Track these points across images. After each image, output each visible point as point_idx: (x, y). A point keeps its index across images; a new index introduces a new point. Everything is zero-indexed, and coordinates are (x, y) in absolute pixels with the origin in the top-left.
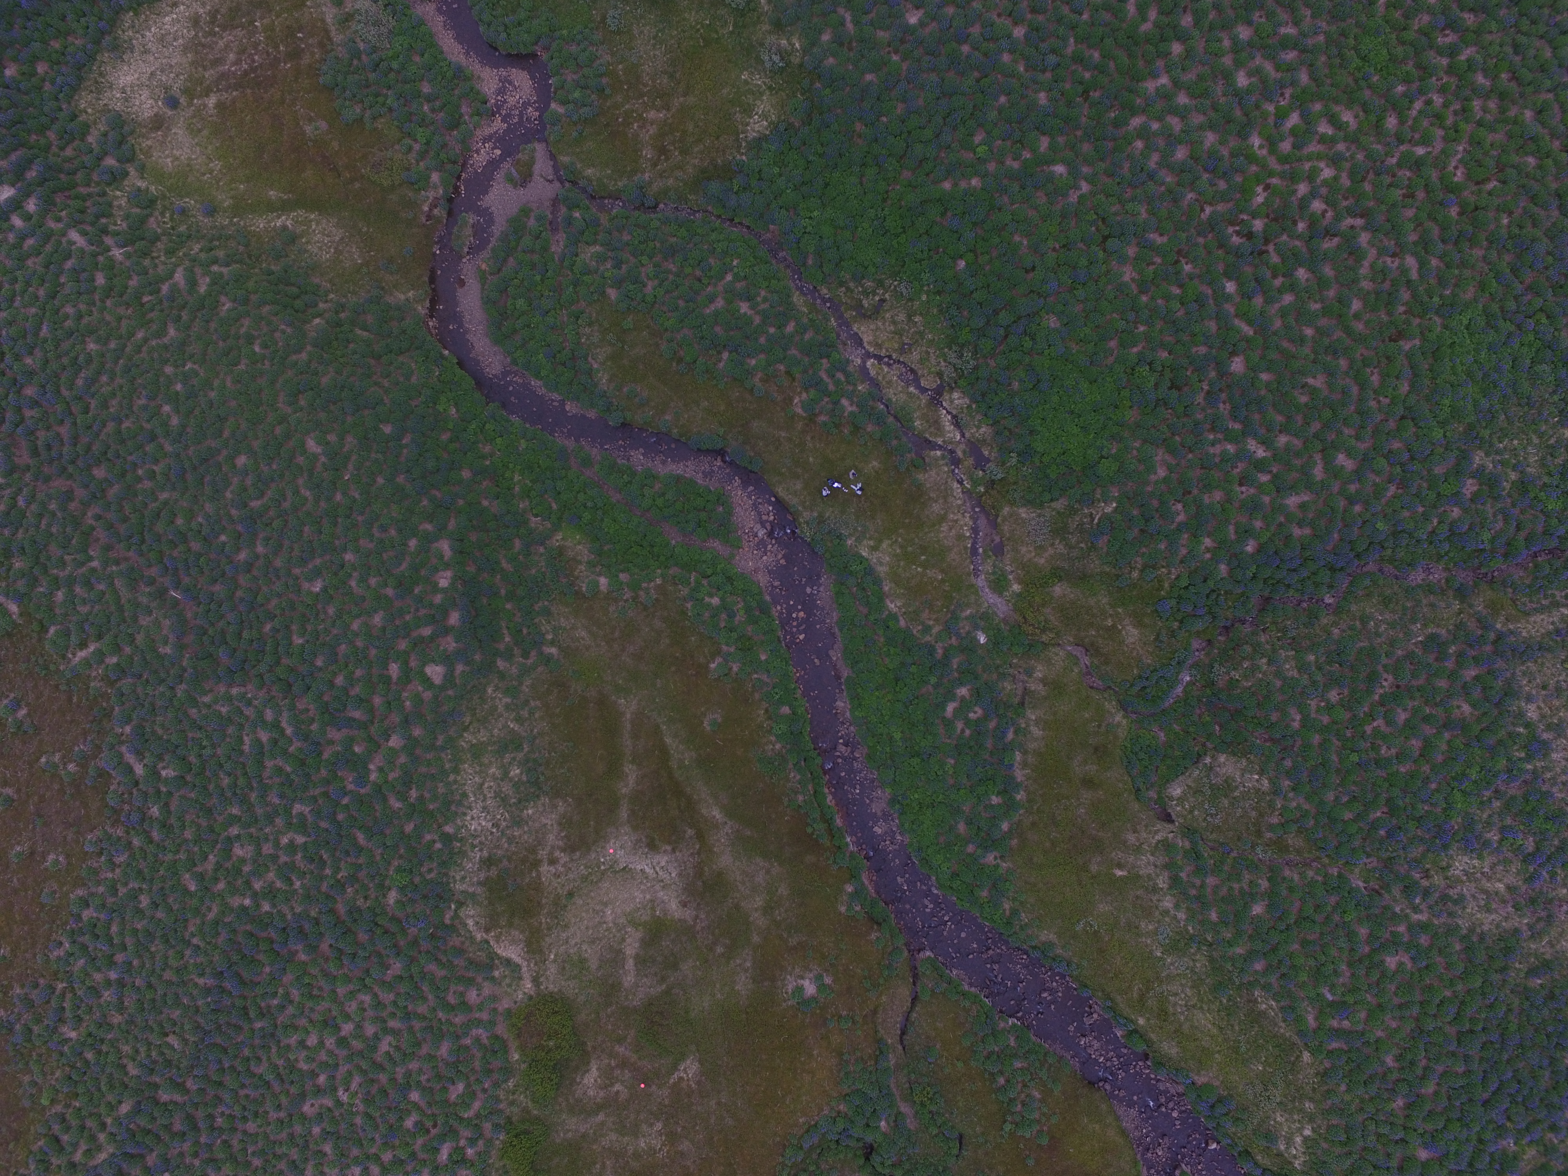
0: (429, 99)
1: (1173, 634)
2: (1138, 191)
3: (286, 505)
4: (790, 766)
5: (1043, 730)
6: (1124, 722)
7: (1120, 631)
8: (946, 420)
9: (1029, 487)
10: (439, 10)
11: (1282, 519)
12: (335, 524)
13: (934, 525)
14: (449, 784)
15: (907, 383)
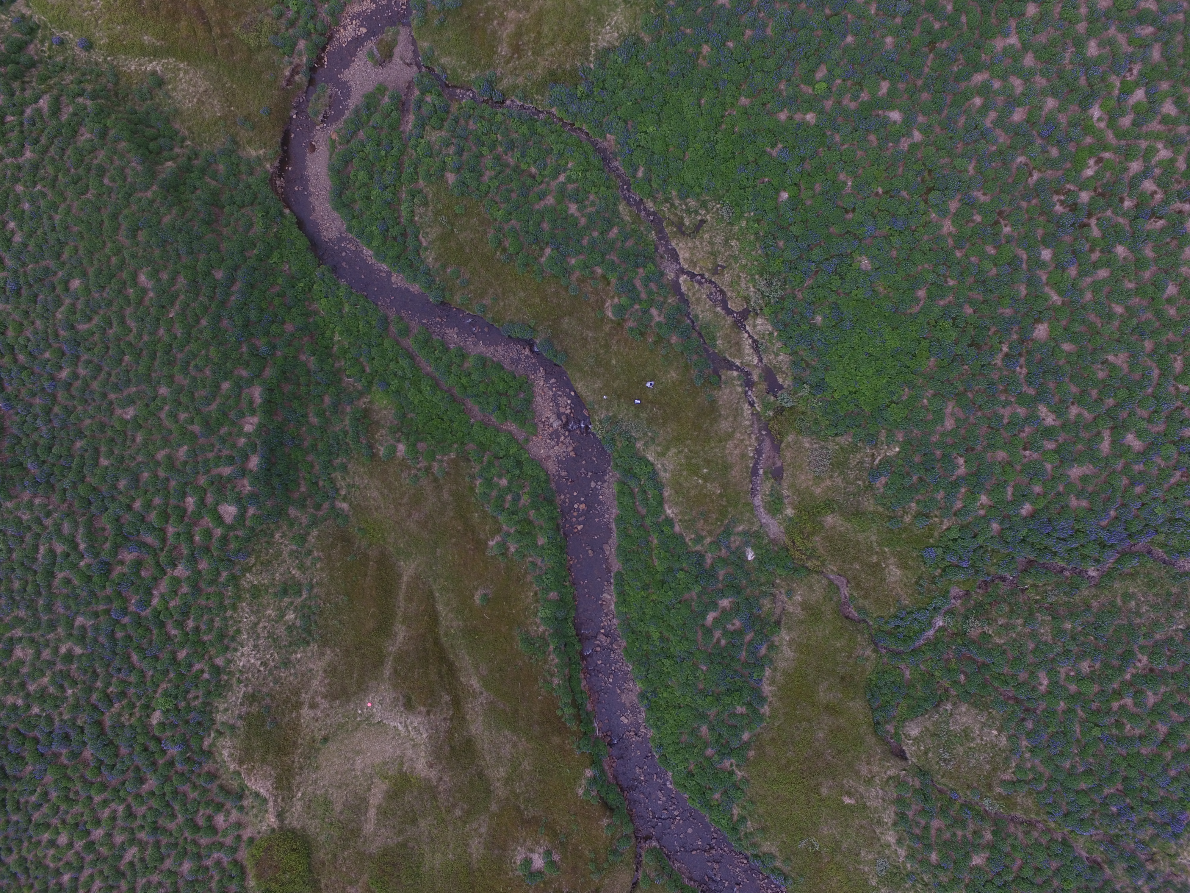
3: (111, 332)
5: (795, 652)
6: (874, 656)
8: (747, 343)
11: (1060, 488)
12: (154, 358)
13: (720, 441)
14: (225, 619)
15: (715, 303)
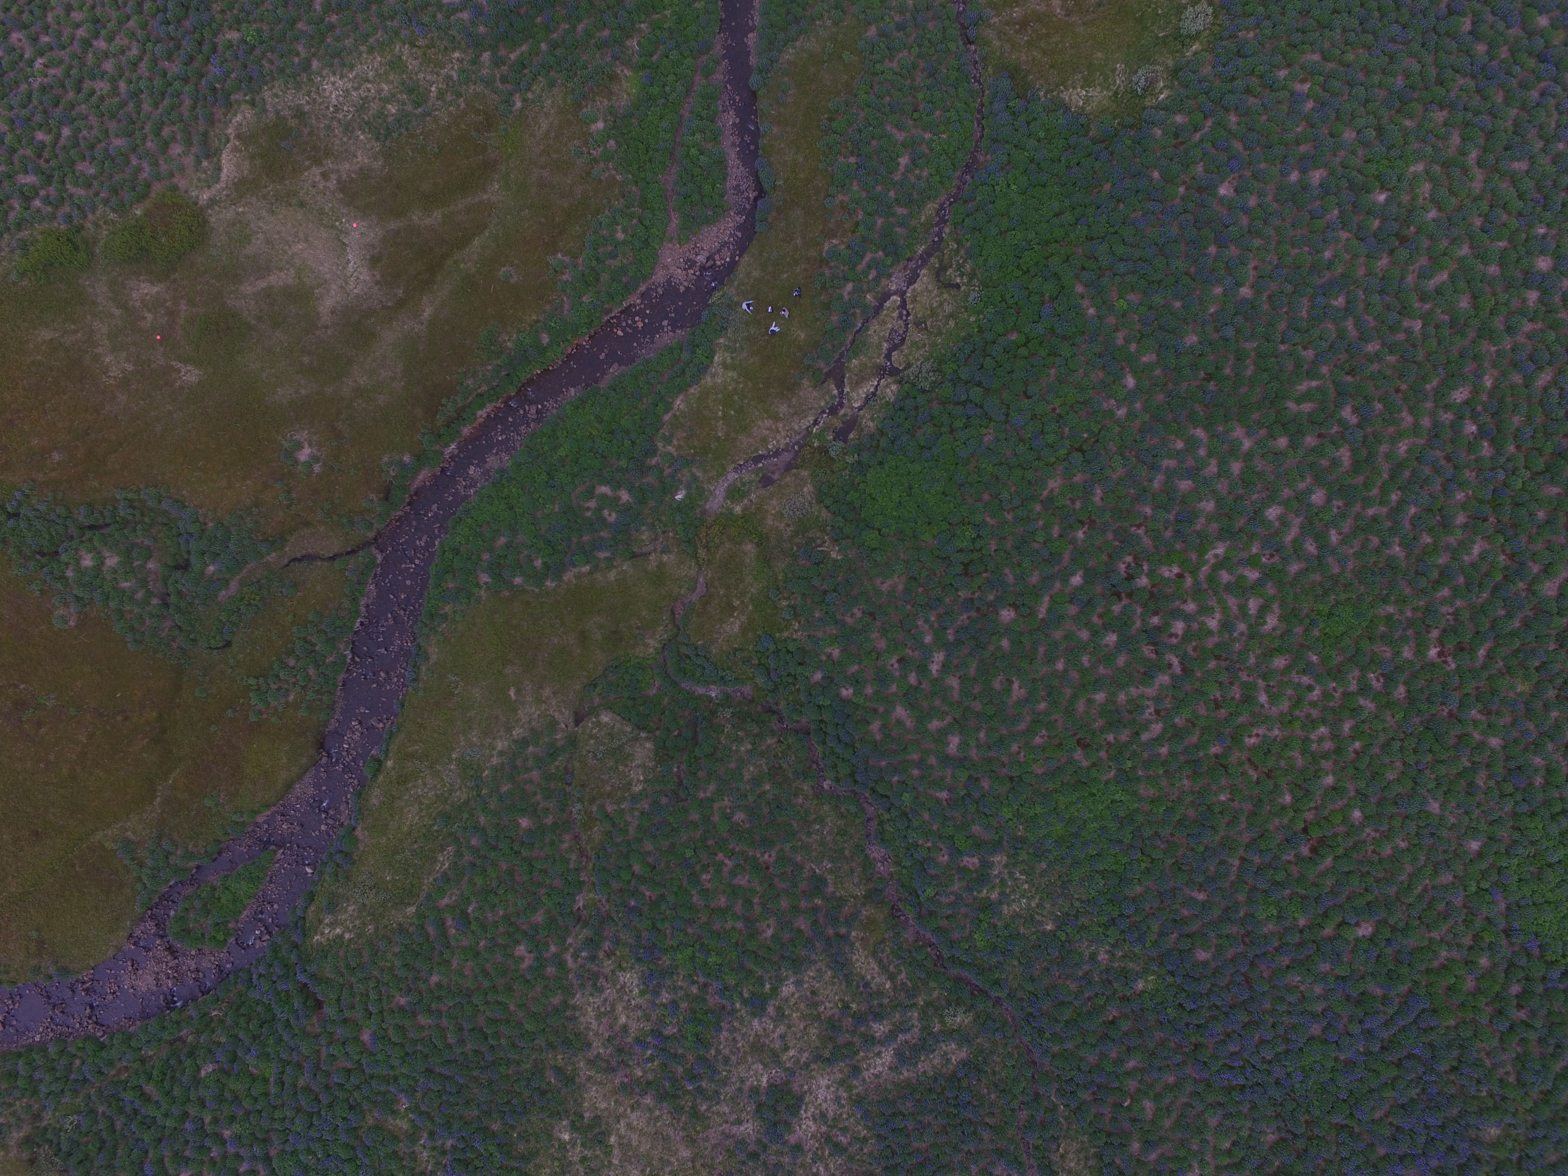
1: (747, 661)
4: (497, 362)
5: (616, 580)
6: (651, 650)
7: (732, 616)
8: (868, 387)
9: (832, 484)
13: (766, 412)
14: (356, 48)
15: (890, 340)
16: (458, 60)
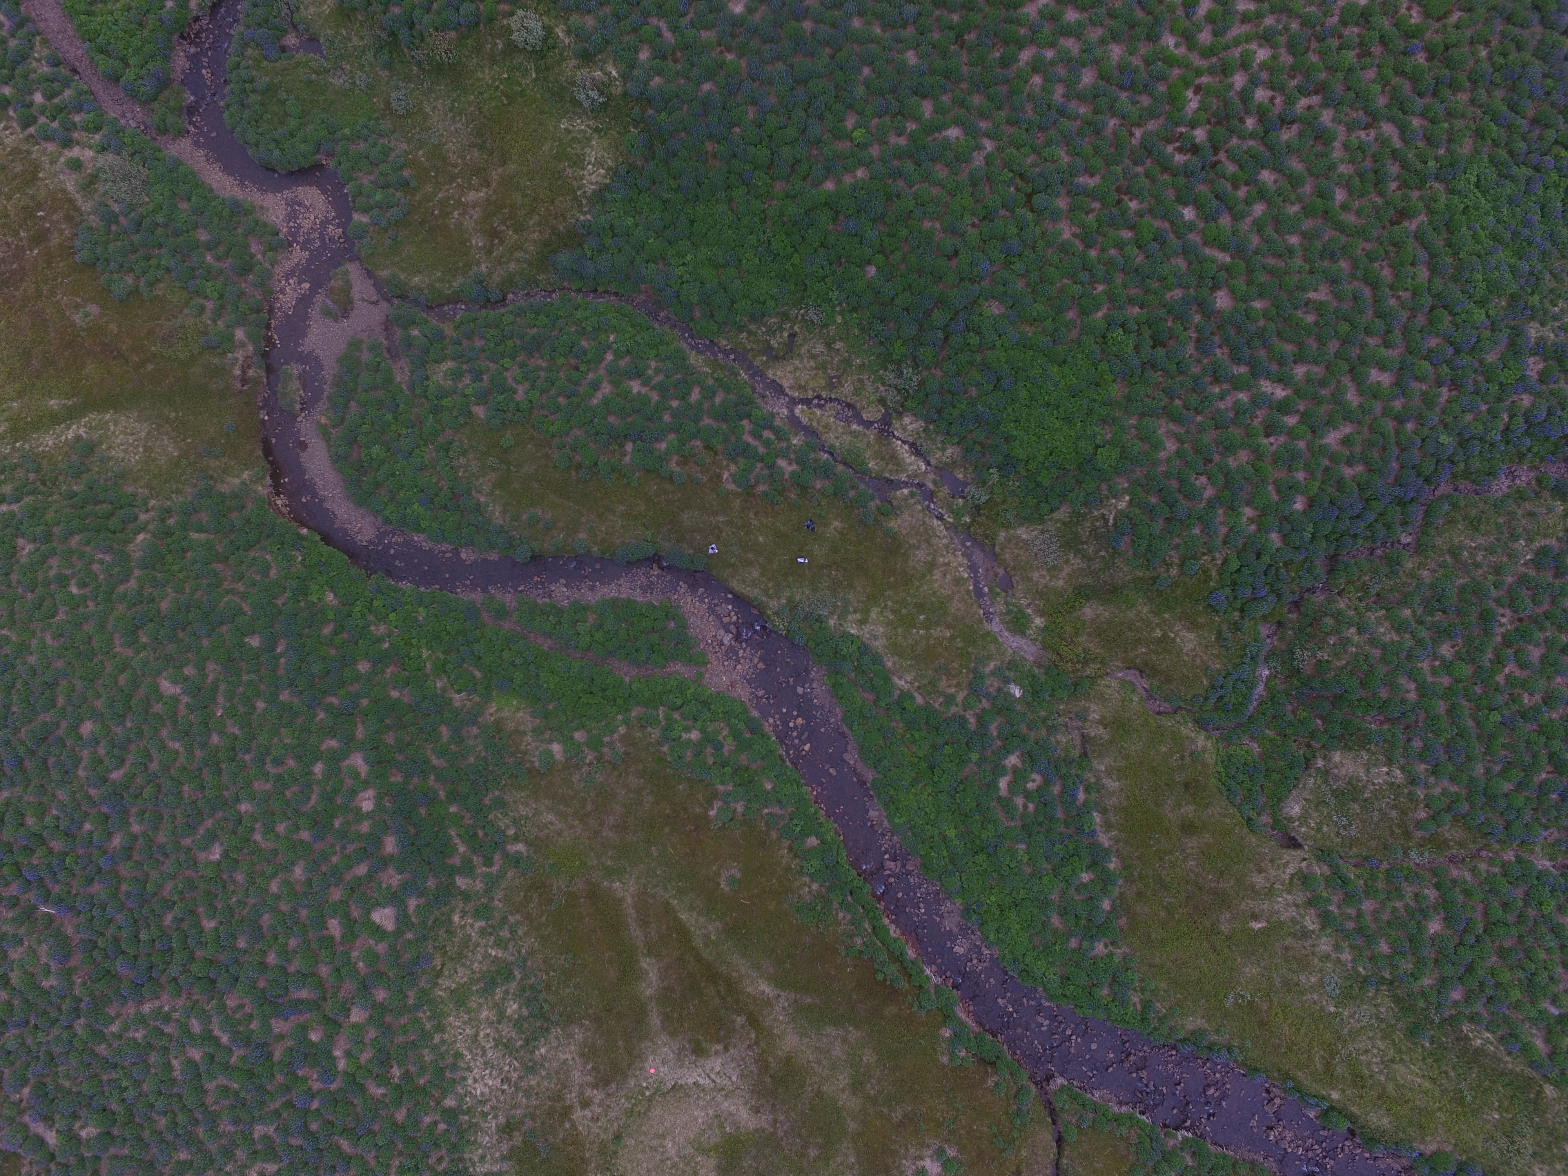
0: (210, 247)
1: (1236, 627)
2: (1052, 132)
3: (154, 766)
4: (835, 905)
5: (1119, 780)
6: (1209, 743)
7: (1174, 640)
8: (904, 452)
9: (1021, 503)
10: (197, 144)
11: (1326, 462)
12: (219, 772)
13: (924, 576)
14: (436, 1047)
15: (848, 421)
16: (462, 917)
